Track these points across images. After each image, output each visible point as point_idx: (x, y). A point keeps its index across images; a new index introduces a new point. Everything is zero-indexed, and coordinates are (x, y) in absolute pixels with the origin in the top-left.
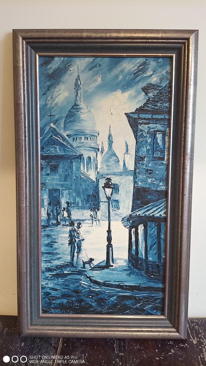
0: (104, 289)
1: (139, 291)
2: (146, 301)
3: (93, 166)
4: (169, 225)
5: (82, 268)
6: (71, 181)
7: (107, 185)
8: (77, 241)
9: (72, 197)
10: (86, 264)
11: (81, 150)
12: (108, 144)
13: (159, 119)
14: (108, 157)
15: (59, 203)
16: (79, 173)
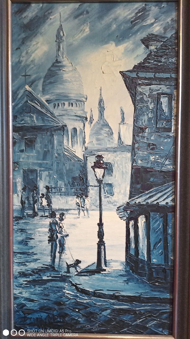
0: (95, 300)
1: (140, 303)
2: (149, 316)
3: (79, 139)
4: (178, 216)
5: (66, 272)
6: (52, 160)
7: (98, 165)
8: (59, 237)
9: (53, 180)
10: (71, 268)
11: (64, 119)
12: (98, 112)
13: (163, 79)
14: (98, 128)
15: (36, 188)
16: (62, 149)
